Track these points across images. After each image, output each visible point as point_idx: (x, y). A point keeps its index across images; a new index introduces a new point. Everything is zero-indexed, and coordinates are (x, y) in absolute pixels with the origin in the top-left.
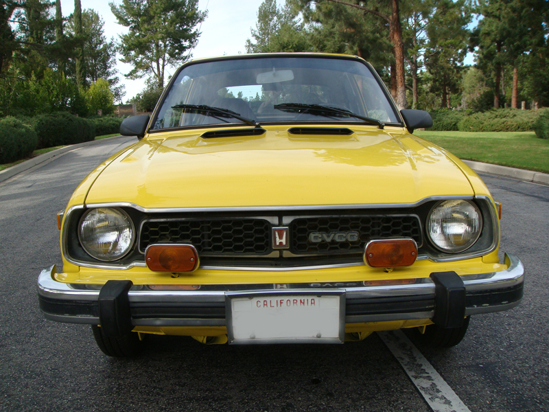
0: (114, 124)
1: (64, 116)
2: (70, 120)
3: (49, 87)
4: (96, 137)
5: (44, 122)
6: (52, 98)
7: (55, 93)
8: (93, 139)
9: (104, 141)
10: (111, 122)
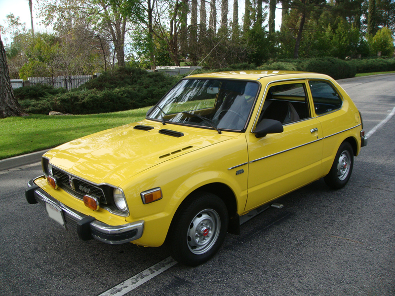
0: (382, 65)
1: (329, 60)
2: (333, 63)
3: (340, 35)
4: (357, 75)
5: (313, 64)
6: (342, 42)
7: (344, 39)
8: (353, 76)
9: (363, 78)
10: (381, 63)
